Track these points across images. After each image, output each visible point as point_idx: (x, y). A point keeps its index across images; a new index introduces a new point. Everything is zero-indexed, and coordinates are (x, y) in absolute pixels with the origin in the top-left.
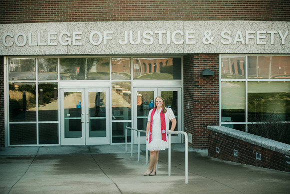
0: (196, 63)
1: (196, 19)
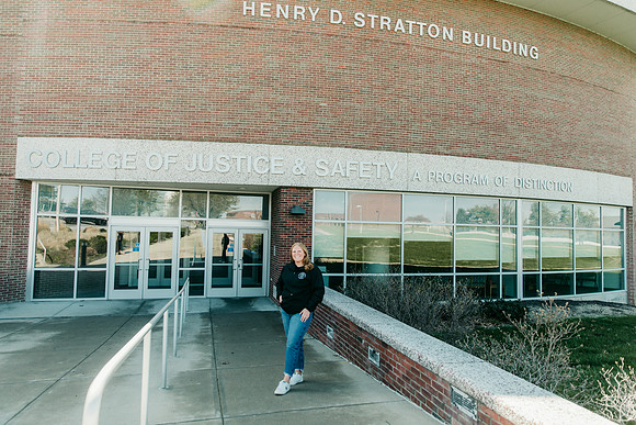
0: (284, 198)
1: (286, 143)
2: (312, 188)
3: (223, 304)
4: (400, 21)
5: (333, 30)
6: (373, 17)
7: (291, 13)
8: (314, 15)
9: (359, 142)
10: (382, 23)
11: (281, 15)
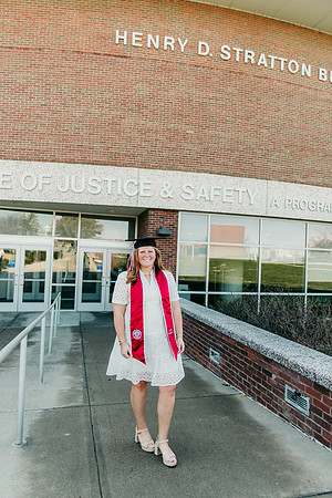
0: (151, 219)
1: (154, 168)
2: (178, 211)
3: (93, 318)
4: (263, 56)
5: (200, 61)
6: (238, 50)
7: (161, 44)
8: (183, 46)
9: (222, 169)
10: (247, 56)
11: (152, 44)
